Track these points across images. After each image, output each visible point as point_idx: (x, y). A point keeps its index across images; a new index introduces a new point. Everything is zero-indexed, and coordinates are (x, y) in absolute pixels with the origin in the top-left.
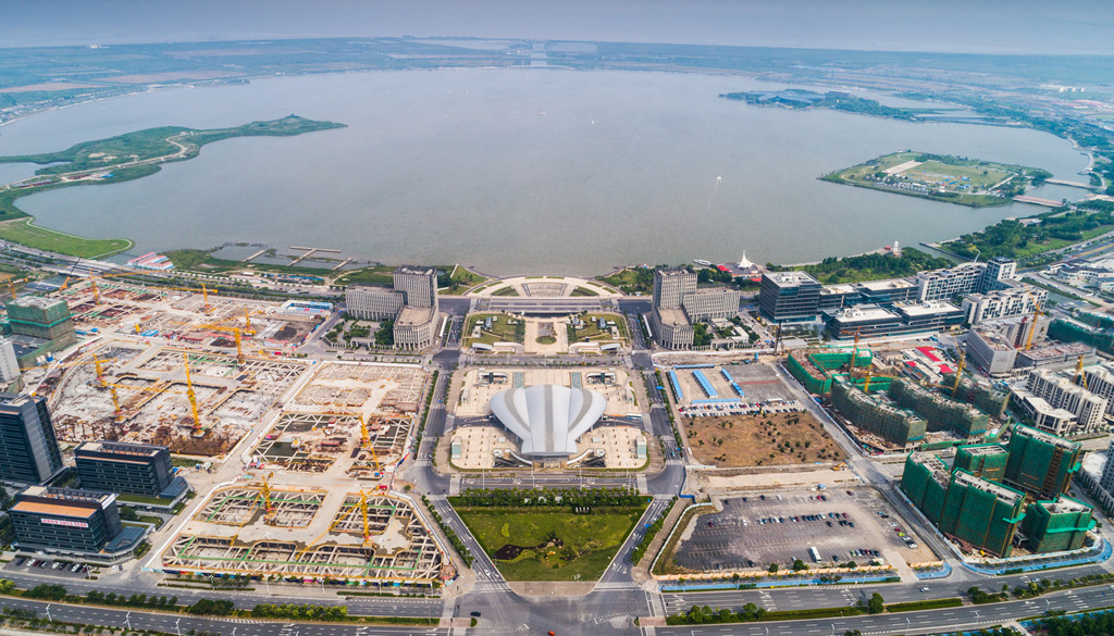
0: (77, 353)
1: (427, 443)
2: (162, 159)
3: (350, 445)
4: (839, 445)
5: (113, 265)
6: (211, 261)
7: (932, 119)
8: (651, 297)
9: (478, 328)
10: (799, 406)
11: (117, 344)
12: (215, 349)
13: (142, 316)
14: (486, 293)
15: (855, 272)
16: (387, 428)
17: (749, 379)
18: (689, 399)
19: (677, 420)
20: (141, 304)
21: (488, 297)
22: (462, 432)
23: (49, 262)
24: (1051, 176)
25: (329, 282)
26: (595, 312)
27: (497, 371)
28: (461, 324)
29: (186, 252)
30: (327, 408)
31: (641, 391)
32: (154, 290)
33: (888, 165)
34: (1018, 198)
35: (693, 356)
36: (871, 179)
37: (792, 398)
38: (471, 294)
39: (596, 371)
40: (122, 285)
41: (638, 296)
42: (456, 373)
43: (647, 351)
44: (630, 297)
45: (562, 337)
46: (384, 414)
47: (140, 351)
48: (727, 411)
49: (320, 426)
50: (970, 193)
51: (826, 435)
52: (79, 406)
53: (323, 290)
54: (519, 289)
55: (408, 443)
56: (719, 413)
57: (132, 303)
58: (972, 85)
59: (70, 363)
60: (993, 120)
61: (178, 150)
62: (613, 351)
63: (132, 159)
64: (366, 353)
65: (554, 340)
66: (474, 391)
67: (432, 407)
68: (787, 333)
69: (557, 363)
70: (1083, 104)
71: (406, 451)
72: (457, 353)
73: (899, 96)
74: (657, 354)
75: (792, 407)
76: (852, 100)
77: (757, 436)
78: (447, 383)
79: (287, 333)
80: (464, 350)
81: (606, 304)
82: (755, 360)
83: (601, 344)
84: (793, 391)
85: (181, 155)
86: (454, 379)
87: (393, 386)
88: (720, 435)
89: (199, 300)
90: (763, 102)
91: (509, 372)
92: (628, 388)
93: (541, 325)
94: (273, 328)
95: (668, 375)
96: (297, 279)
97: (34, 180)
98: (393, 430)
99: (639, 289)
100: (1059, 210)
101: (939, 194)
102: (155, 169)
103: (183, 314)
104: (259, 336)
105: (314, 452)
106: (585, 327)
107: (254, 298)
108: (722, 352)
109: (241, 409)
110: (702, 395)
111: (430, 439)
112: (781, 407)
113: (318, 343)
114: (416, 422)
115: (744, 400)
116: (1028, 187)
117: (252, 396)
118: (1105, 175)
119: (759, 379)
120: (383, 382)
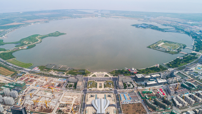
0: (27, 90)
1: (82, 110)
2: (36, 43)
3: (70, 110)
4: (145, 110)
5: (30, 70)
6: (46, 68)
7: (168, 31)
8: (117, 77)
9: (90, 85)
10: (140, 102)
11: (33, 88)
12: (48, 89)
13: (36, 82)
14: (91, 76)
15: (151, 71)
16: (76, 106)
17: (132, 96)
18: (123, 100)
19: (121, 105)
20: (36, 79)
21: (91, 77)
22: (88, 108)
23: (20, 69)
24: (186, 46)
25: (66, 73)
26: (108, 80)
27: (93, 94)
28: (87, 83)
29: (42, 66)
30: (66, 102)
31: (115, 99)
32: (38, 76)
33: (159, 44)
34: (180, 52)
35: (124, 91)
36: (156, 47)
37: (139, 100)
38: (88, 76)
39: (108, 94)
40: (32, 74)
41: (116, 77)
42: (86, 95)
43: (116, 89)
44: (114, 77)
45: (103, 86)
46: (75, 104)
47: (37, 90)
48: (129, 103)
49: (66, 106)
50: (172, 51)
51: (144, 108)
52: (28, 102)
53: (64, 75)
54: (96, 75)
55: (79, 110)
56: (127, 103)
57: (34, 79)
58: (175, 22)
59: (26, 93)
60: (178, 31)
61: (38, 41)
62: (111, 90)
63: (30, 43)
64: (72, 90)
65: (102, 87)
66: (89, 99)
67: (83, 102)
68: (139, 85)
69: (102, 92)
70: (194, 27)
71: (79, 112)
72: (86, 90)
73: (162, 25)
74: (118, 90)
75: (139, 102)
76: (154, 26)
77: (133, 108)
78: (85, 97)
79: (59, 86)
80: (87, 89)
81: (110, 78)
82: (134, 92)
83: (109, 88)
84: (139, 98)
85: (39, 42)
86: (86, 96)
87: (77, 97)
88: (127, 108)
89: (45, 78)
90: (138, 27)
91: (95, 94)
92: (113, 98)
93: (100, 83)
94: (57, 84)
95: (120, 95)
96: (60, 73)
97: (15, 48)
98: (77, 107)
99: (116, 75)
100: (186, 55)
101: (167, 51)
102: (35, 45)
103: (42, 81)
104: (55, 86)
105: (65, 112)
106: (107, 84)
107: (54, 77)
108: (129, 90)
109: (53, 102)
110: (125, 99)
111: (83, 109)
112: (137, 102)
113: (64, 88)
114: (80, 106)
115: (131, 100)
116: (182, 49)
117: (55, 99)
118: (196, 46)
119: (134, 96)
120: (75, 96)
